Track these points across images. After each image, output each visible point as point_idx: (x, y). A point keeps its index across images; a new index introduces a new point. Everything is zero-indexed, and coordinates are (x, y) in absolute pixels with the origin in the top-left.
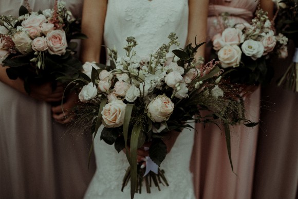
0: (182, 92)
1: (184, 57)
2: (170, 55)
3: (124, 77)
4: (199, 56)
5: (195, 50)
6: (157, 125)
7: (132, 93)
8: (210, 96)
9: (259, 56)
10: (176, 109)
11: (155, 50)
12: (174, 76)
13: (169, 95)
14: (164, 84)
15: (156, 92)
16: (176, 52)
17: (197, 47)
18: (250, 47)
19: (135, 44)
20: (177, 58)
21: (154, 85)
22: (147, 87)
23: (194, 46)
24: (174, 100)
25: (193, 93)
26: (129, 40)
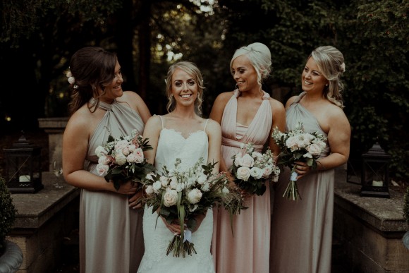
0: (206, 188)
1: (207, 169)
2: (200, 168)
3: (174, 179)
4: (215, 170)
5: (213, 167)
6: (192, 205)
7: (180, 187)
8: (222, 193)
9: (259, 178)
10: (203, 196)
11: (192, 165)
12: (202, 179)
13: (199, 188)
14: (197, 182)
15: (192, 188)
16: (204, 167)
17: (214, 164)
18: (255, 172)
19: (180, 161)
20: (203, 170)
21: (191, 183)
22: (189, 183)
23: (212, 164)
24: (202, 192)
25: (212, 188)
26: (177, 160)
